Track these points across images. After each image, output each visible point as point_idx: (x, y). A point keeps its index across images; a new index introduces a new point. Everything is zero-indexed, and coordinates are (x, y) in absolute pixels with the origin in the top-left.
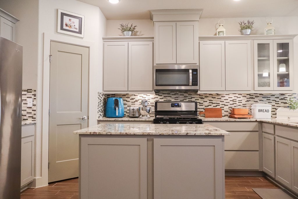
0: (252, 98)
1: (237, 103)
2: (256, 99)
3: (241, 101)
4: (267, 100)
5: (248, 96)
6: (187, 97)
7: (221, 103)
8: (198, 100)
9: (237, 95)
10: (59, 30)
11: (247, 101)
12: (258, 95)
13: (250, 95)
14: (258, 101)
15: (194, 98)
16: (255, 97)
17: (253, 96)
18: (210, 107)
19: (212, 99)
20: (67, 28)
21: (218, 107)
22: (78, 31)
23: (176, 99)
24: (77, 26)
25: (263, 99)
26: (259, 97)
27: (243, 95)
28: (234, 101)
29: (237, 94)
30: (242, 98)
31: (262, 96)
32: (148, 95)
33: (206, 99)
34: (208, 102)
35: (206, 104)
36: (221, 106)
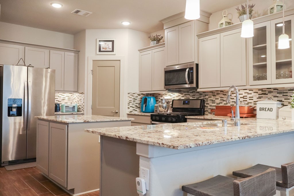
0: (265, 94)
1: (248, 100)
2: (270, 95)
3: (252, 98)
4: (283, 95)
5: (260, 92)
6: (202, 94)
7: (231, 100)
8: (211, 97)
9: (247, 91)
10: (98, 53)
11: (260, 98)
12: (272, 90)
13: (262, 90)
14: (273, 98)
15: (208, 95)
16: (268, 92)
17: (266, 91)
18: (221, 105)
19: (223, 96)
20: (104, 50)
21: (229, 105)
22: (111, 50)
23: (194, 96)
24: (111, 47)
25: (278, 95)
26: (272, 92)
27: (254, 91)
28: (245, 97)
29: (248, 89)
30: (253, 94)
31: (276, 91)
32: (174, 93)
33: (217, 97)
34: (220, 99)
35: (218, 101)
36: (231, 103)
